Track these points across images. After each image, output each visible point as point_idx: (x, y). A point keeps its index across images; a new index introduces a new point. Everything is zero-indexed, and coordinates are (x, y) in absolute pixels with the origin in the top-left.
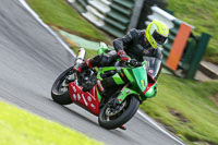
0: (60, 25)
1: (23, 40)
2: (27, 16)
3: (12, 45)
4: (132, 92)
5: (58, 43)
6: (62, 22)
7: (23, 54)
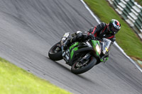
0: (138, 57)
1: (113, 65)
3: (107, 69)
5: (136, 68)
6: (139, 55)
7: (113, 74)
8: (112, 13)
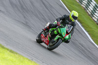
2: (93, 46)
4: (60, 37)
8: (90, 20)
